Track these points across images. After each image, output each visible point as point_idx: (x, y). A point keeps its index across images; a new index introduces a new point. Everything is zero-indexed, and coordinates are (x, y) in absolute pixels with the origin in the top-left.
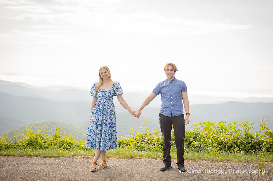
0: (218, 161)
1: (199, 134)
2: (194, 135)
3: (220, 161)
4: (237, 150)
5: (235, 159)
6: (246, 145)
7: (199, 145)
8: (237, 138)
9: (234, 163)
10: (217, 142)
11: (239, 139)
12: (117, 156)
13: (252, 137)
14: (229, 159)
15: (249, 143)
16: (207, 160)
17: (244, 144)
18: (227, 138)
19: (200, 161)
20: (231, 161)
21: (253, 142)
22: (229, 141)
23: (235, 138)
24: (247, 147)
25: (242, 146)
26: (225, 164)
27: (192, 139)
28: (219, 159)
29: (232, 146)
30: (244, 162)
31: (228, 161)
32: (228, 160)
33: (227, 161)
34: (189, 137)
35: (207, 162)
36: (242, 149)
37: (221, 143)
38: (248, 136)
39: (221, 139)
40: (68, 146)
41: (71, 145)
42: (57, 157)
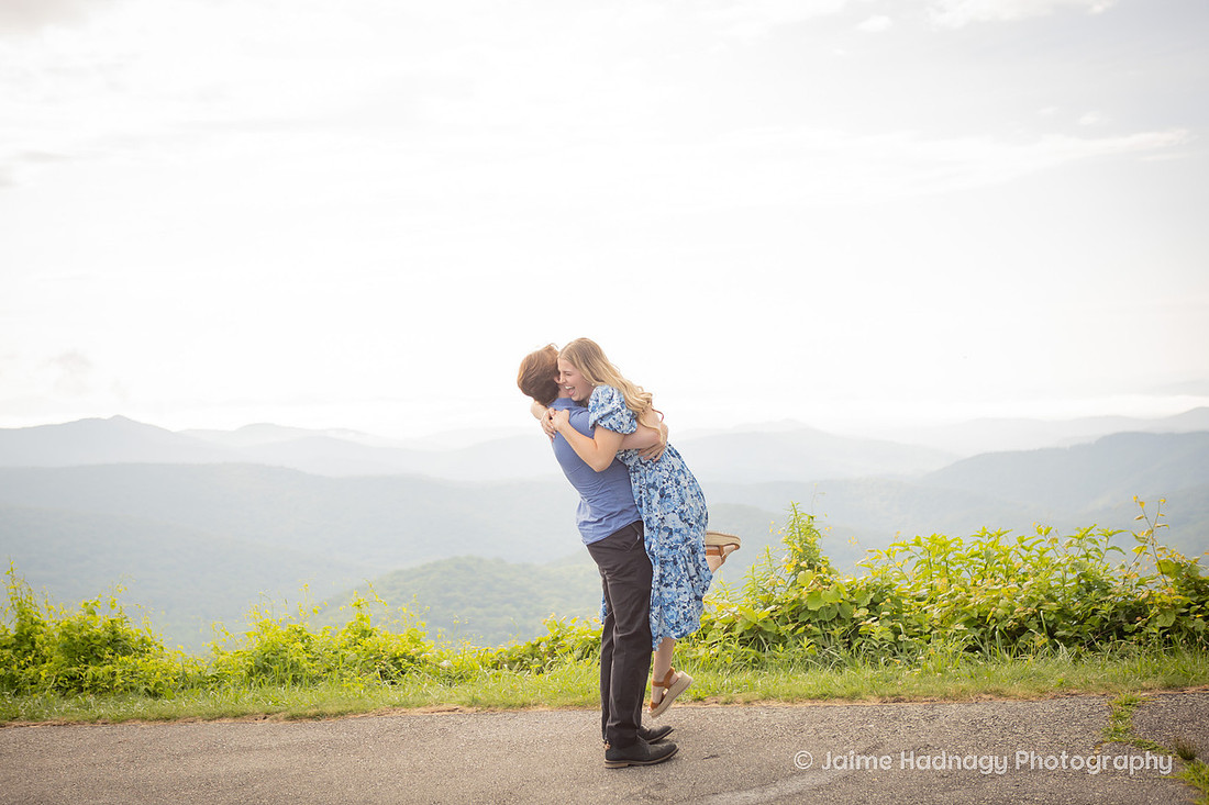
0: (946, 697)
1: (889, 587)
2: (872, 595)
3: (954, 699)
4: (1039, 643)
5: (1018, 689)
6: (1081, 623)
7: (890, 636)
8: (1042, 597)
9: (1010, 702)
10: (964, 617)
11: (1051, 598)
12: (560, 701)
13: (1105, 590)
14: (994, 686)
15: (1094, 612)
16: (905, 695)
17: (1075, 618)
18: (1004, 598)
19: (874, 702)
20: (999, 694)
21: (1106, 609)
22: (1012, 609)
23: (1034, 596)
24: (1086, 628)
25: (1062, 627)
26: (975, 709)
27: (864, 612)
28: (951, 687)
29: (1022, 629)
30: (1054, 698)
31: (989, 696)
32: (986, 693)
33: (984, 696)
34: (852, 603)
35: (902, 704)
36: (1062, 639)
37: (978, 622)
38: (1090, 585)
39: (978, 600)
40: (394, 668)
41: (405, 662)
42: (336, 716)
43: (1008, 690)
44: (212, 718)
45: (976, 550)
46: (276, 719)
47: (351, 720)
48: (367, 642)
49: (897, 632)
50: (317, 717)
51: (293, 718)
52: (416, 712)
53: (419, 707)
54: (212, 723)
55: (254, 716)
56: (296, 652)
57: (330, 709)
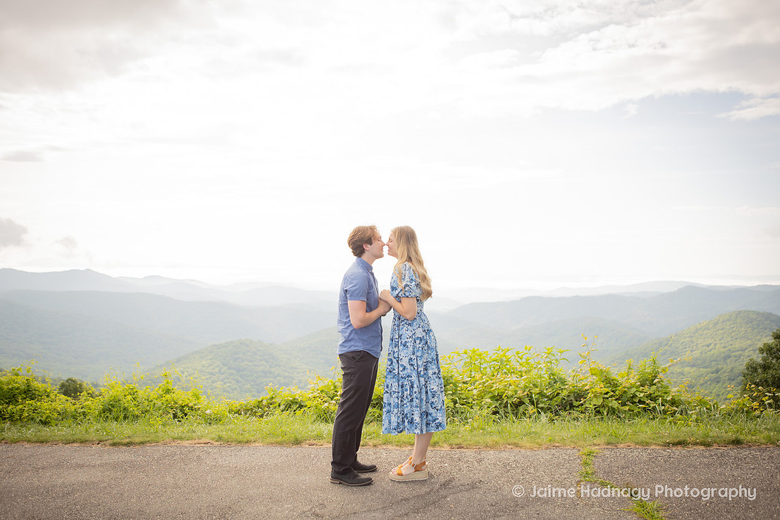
0: (486, 447)
1: (451, 377)
3: (492, 447)
4: (531, 412)
5: (525, 442)
6: (551, 399)
7: (451, 405)
8: (531, 385)
9: (523, 451)
10: (490, 395)
11: (535, 386)
13: (563, 382)
14: (513, 440)
15: (558, 394)
16: (464, 444)
17: (547, 397)
18: (513, 385)
19: (446, 448)
20: (516, 445)
21: (565, 393)
22: (516, 392)
23: (527, 385)
24: (554, 403)
25: (542, 402)
26: (504, 455)
28: (489, 440)
29: (521, 403)
30: (546, 449)
31: (511, 447)
32: (509, 444)
33: (508, 446)
35: (462, 450)
36: (542, 408)
37: (498, 398)
38: (555, 380)
39: (498, 387)
40: (181, 412)
41: (186, 409)
42: (139, 444)
43: (521, 443)
44: (68, 442)
45: (494, 357)
46: (105, 444)
47: (148, 448)
48: (168, 397)
49: (455, 402)
50: (128, 444)
51: (114, 445)
52: (186, 443)
53: (188, 440)
54: (67, 446)
55: (92, 442)
56: (127, 401)
57: (137, 440)
